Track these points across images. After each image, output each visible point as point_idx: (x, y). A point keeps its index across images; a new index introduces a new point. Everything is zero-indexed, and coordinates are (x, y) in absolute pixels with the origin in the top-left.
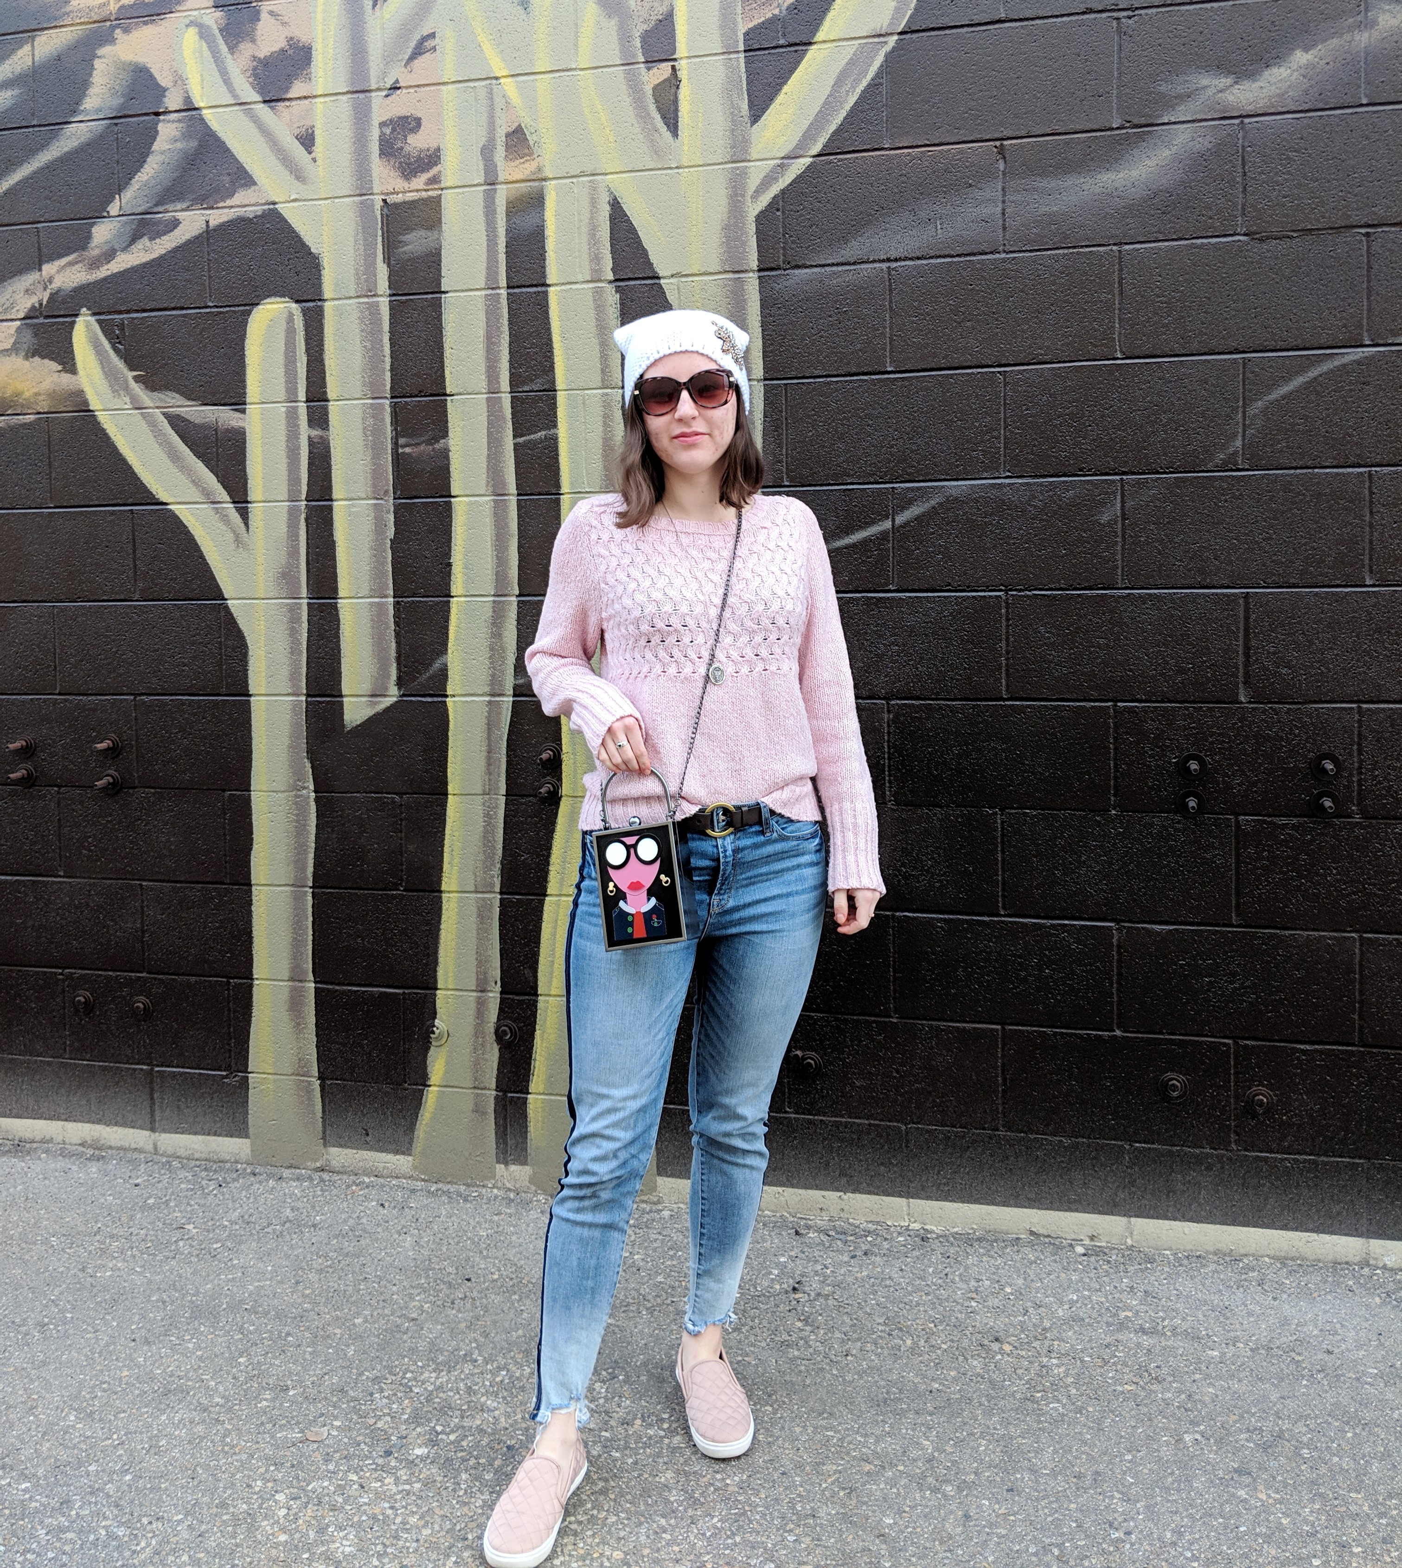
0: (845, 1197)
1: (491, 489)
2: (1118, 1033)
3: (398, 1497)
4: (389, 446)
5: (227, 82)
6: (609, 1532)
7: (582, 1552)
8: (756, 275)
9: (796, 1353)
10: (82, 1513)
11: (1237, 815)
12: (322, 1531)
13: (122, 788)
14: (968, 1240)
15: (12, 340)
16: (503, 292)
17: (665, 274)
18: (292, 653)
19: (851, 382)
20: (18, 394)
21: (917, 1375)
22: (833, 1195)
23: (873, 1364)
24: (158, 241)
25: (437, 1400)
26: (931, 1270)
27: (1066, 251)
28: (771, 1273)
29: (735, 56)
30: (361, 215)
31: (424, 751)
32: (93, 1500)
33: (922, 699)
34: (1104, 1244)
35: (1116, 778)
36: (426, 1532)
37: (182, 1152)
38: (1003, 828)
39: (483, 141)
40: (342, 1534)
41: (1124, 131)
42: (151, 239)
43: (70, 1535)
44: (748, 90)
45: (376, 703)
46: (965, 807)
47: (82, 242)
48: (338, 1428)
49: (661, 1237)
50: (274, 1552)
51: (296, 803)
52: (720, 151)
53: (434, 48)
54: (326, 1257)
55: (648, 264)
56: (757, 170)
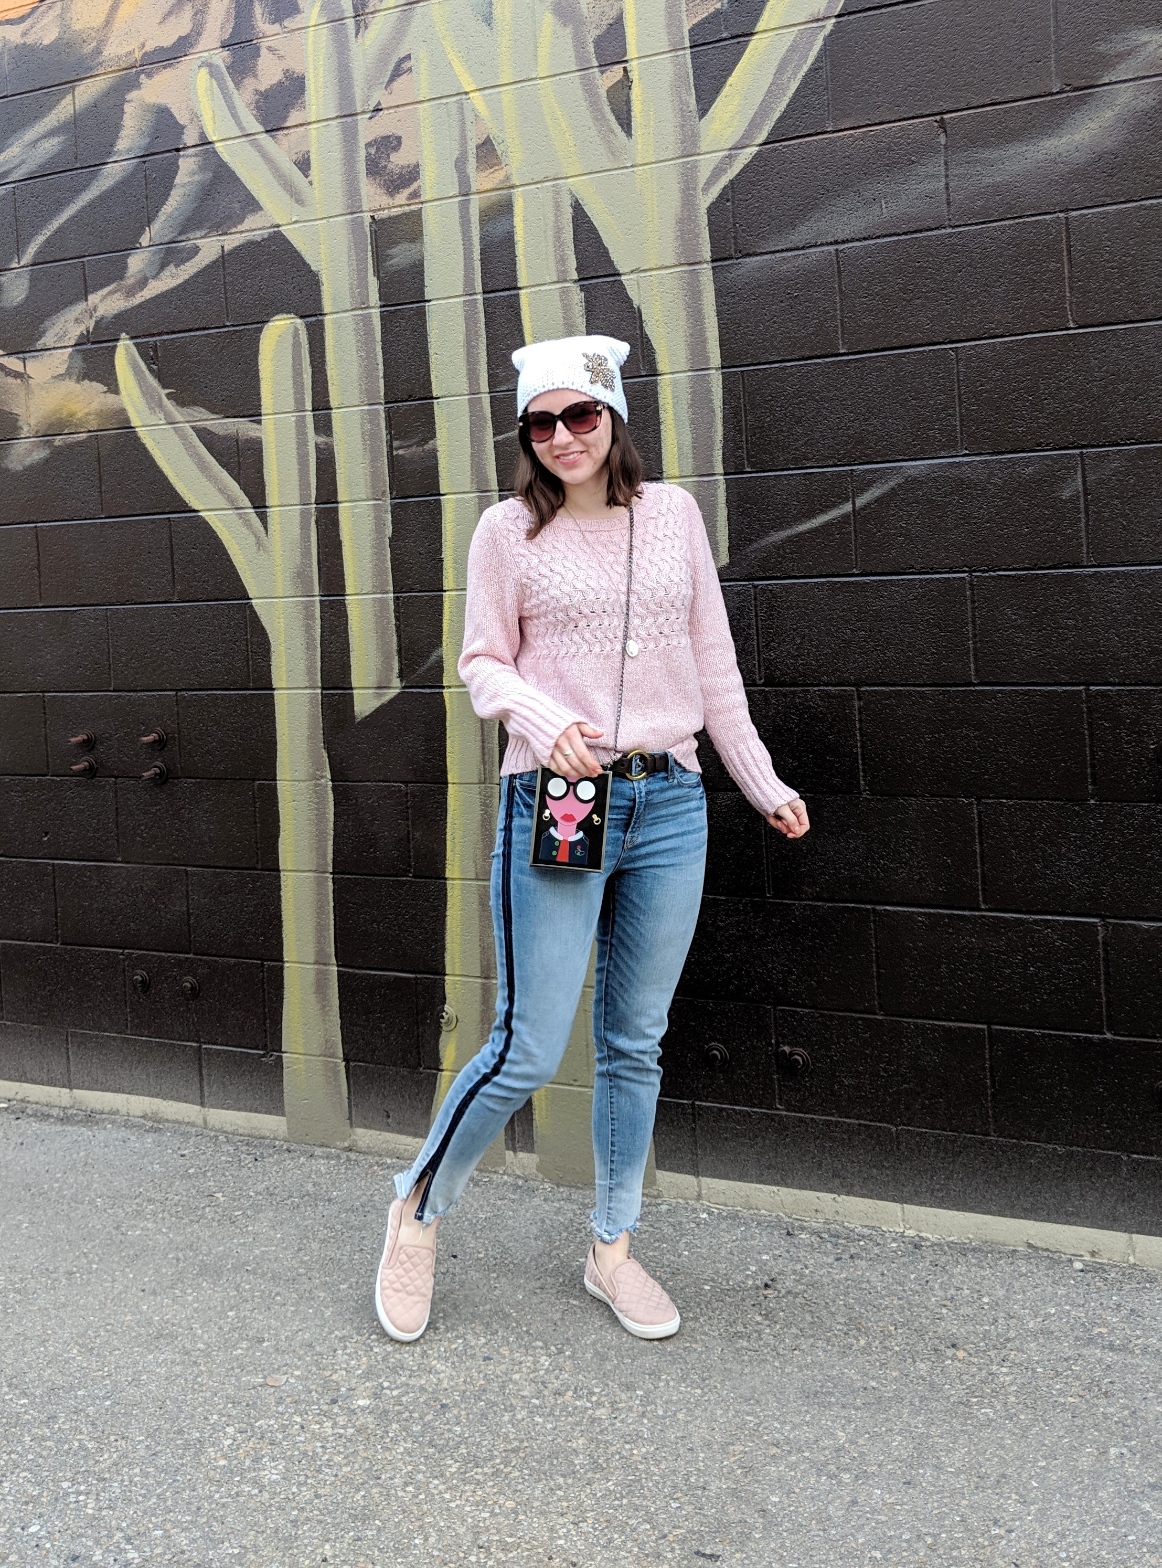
0: (839, 1199)
1: (475, 486)
2: (1109, 1036)
3: (331, 1438)
4: (385, 449)
5: (235, 116)
6: (509, 1485)
7: (478, 1498)
8: (710, 266)
9: (745, 1344)
12: (257, 1460)
13: (167, 779)
14: (962, 1250)
15: (66, 366)
16: (480, 297)
17: (626, 271)
18: (308, 648)
19: (805, 365)
20: (72, 415)
21: (857, 1373)
22: (827, 1197)
23: (819, 1359)
24: (182, 267)
25: (392, 1360)
26: (912, 1276)
27: (1012, 222)
28: (748, 1269)
29: (682, 52)
30: (353, 233)
31: (426, 740)
32: (75, 1418)
33: (892, 685)
34: (1105, 1261)
35: (1093, 766)
36: (346, 1469)
37: (228, 1128)
38: (980, 819)
39: (456, 154)
40: (273, 1464)
41: (1065, 95)
42: (177, 266)
44: (695, 85)
45: (381, 695)
46: (940, 796)
47: (119, 272)
48: (297, 1378)
49: (651, 1229)
50: (212, 1473)
51: (316, 792)
52: (671, 146)
53: (410, 70)
54: (332, 1228)
55: (611, 263)
56: (706, 164)
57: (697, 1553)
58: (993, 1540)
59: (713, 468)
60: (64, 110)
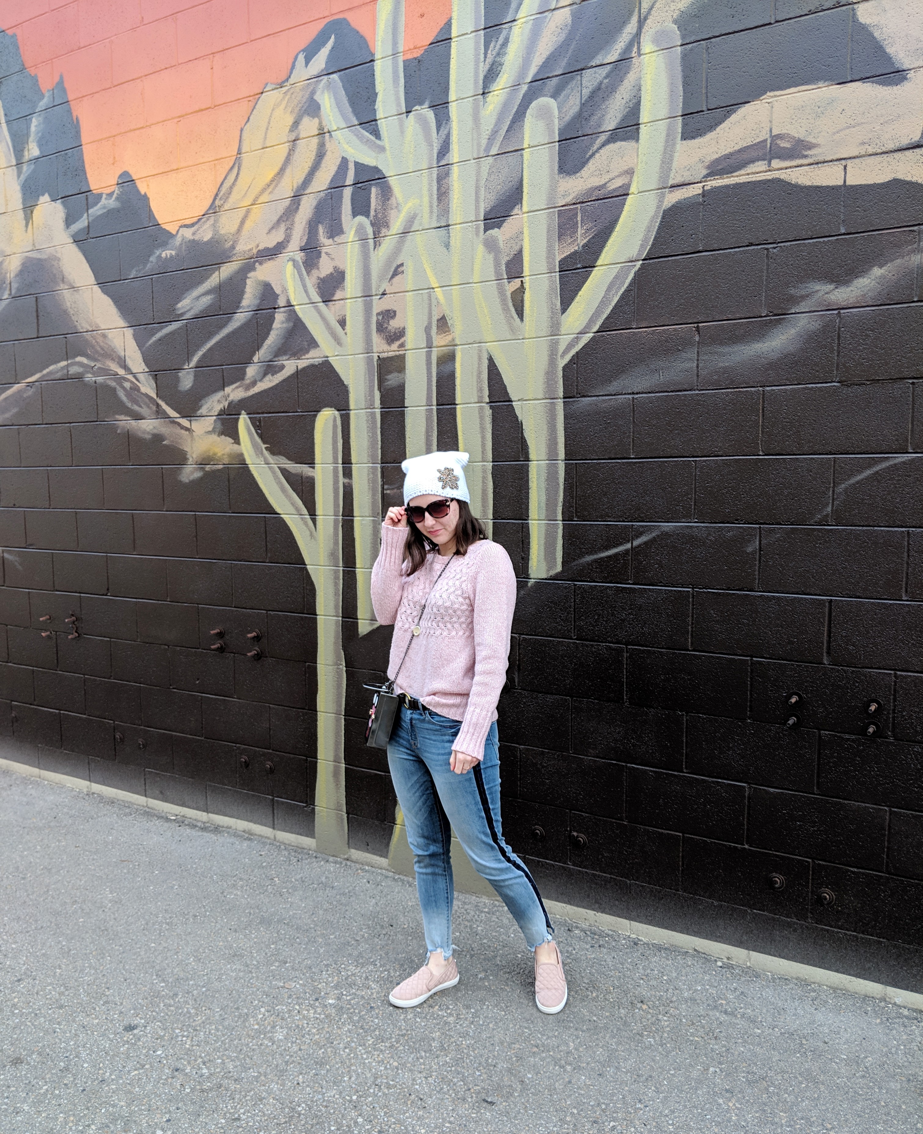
0: (597, 915)
2: (746, 847)
3: (312, 1019)
4: (380, 489)
5: (306, 291)
8: (562, 401)
10: (180, 1000)
11: (819, 730)
12: (273, 1027)
13: (261, 657)
15: (212, 426)
16: (435, 408)
17: (515, 400)
18: (335, 595)
19: (611, 463)
20: (215, 454)
24: (275, 376)
25: (350, 980)
26: (629, 960)
27: (733, 390)
29: (554, 274)
30: (368, 364)
32: (187, 996)
33: (645, 647)
34: (734, 963)
36: (317, 1037)
37: (286, 842)
38: (687, 724)
39: (426, 323)
40: (281, 1030)
41: (770, 318)
42: (273, 375)
43: (172, 1008)
44: (560, 295)
46: (667, 709)
47: (242, 376)
48: (301, 985)
50: (250, 1032)
51: (337, 672)
52: (545, 330)
53: (403, 272)
54: (331, 903)
55: (507, 393)
56: (564, 341)
57: (485, 1100)
58: (637, 1110)
59: (556, 516)
60: (214, 280)
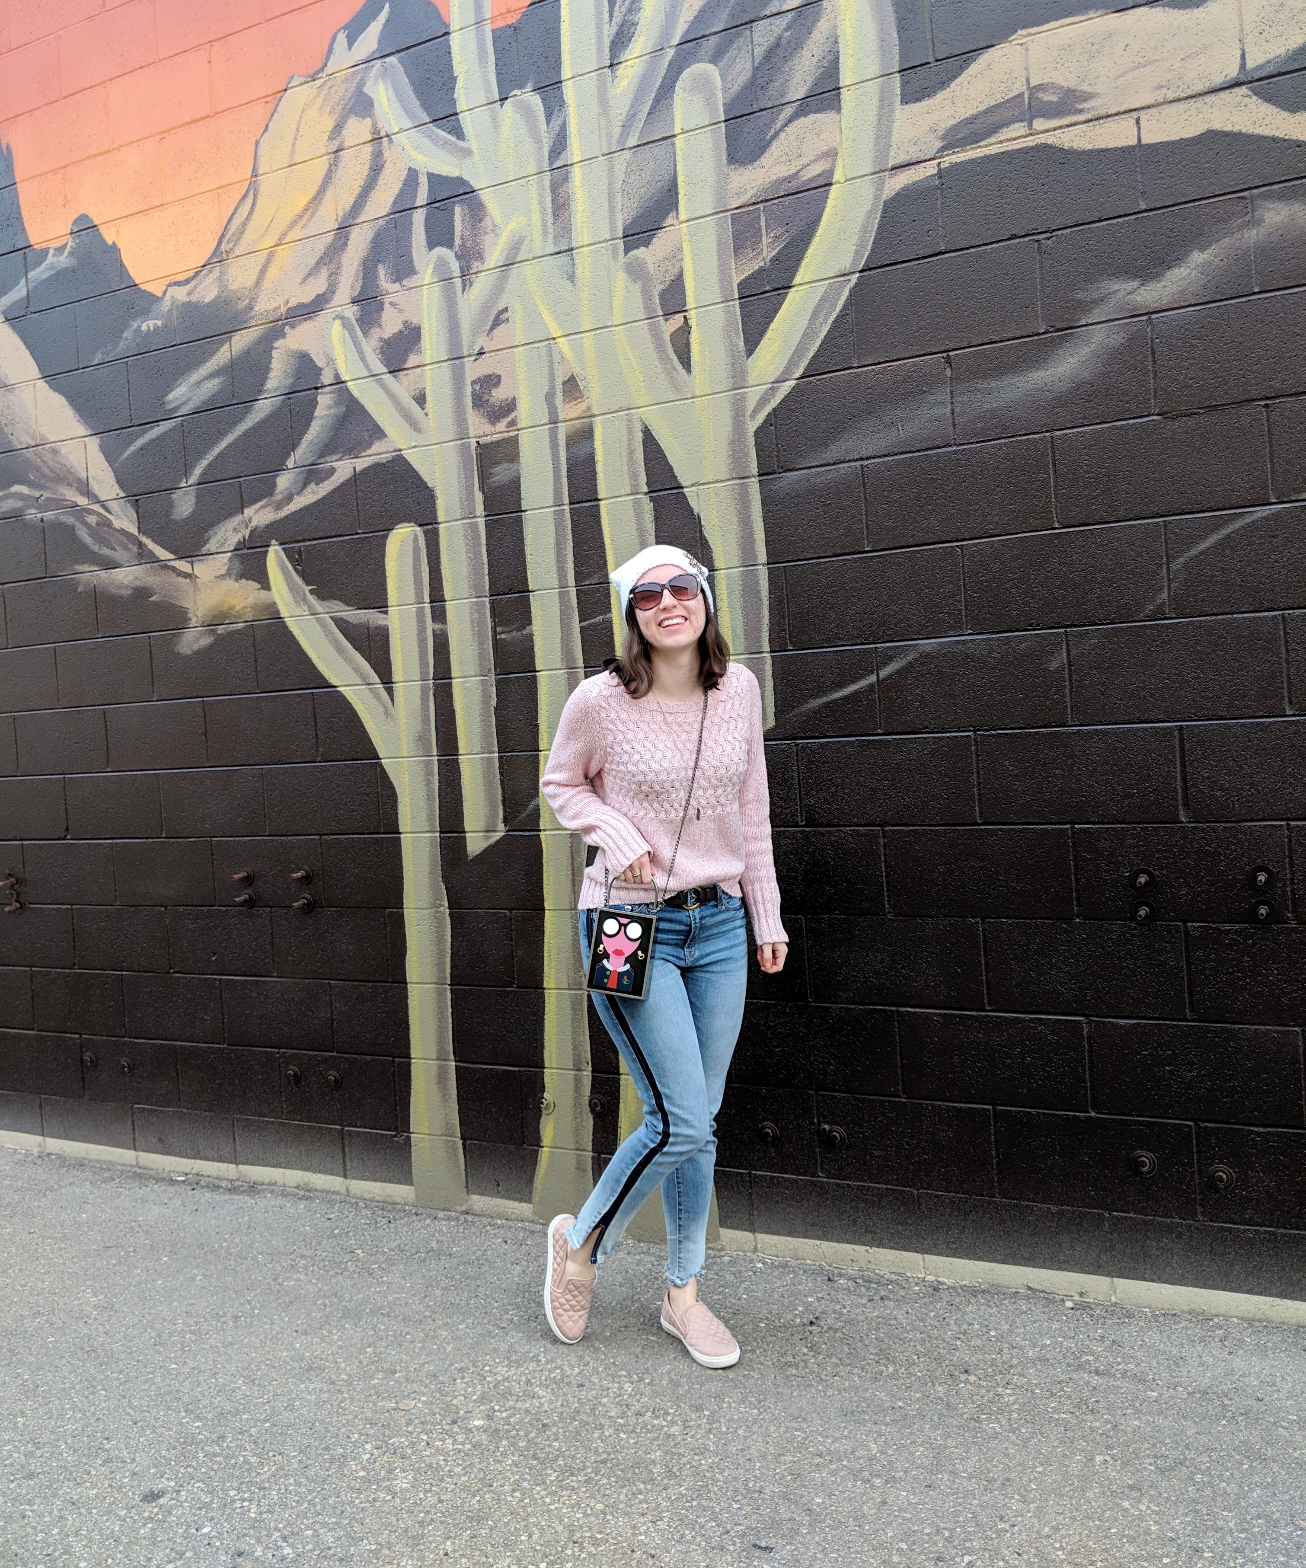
0: (870, 1250)
1: (565, 664)
2: (1093, 1114)
3: (452, 1453)
4: (490, 634)
5: (363, 360)
6: (599, 1491)
7: (573, 1502)
8: (757, 479)
9: (794, 1372)
10: (231, 1445)
11: (1185, 922)
12: (390, 1471)
13: (313, 908)
14: (973, 1292)
15: (226, 567)
16: (567, 508)
17: (687, 484)
18: (428, 799)
19: (837, 561)
20: (232, 608)
21: (887, 1395)
22: (861, 1249)
23: (854, 1384)
24: (321, 485)
25: (502, 1387)
26: (932, 1314)
27: (1006, 441)
28: (796, 1309)
29: (732, 303)
30: (462, 456)
31: (526, 875)
32: (240, 1437)
33: (912, 825)
34: (1091, 1300)
35: (1077, 891)
36: (465, 1478)
37: (367, 1196)
38: (984, 935)
39: (546, 389)
40: (403, 1475)
41: (1049, 335)
42: (317, 484)
43: (218, 1459)
44: (743, 330)
45: (489, 837)
46: (951, 917)
47: (269, 490)
48: (424, 1403)
49: (716, 1277)
50: (353, 1482)
51: (436, 918)
52: (723, 381)
53: (507, 320)
54: (452, 1278)
55: (674, 477)
56: (753, 396)
57: (755, 1546)
58: (1000, 1533)
59: (761, 647)
60: (223, 356)
